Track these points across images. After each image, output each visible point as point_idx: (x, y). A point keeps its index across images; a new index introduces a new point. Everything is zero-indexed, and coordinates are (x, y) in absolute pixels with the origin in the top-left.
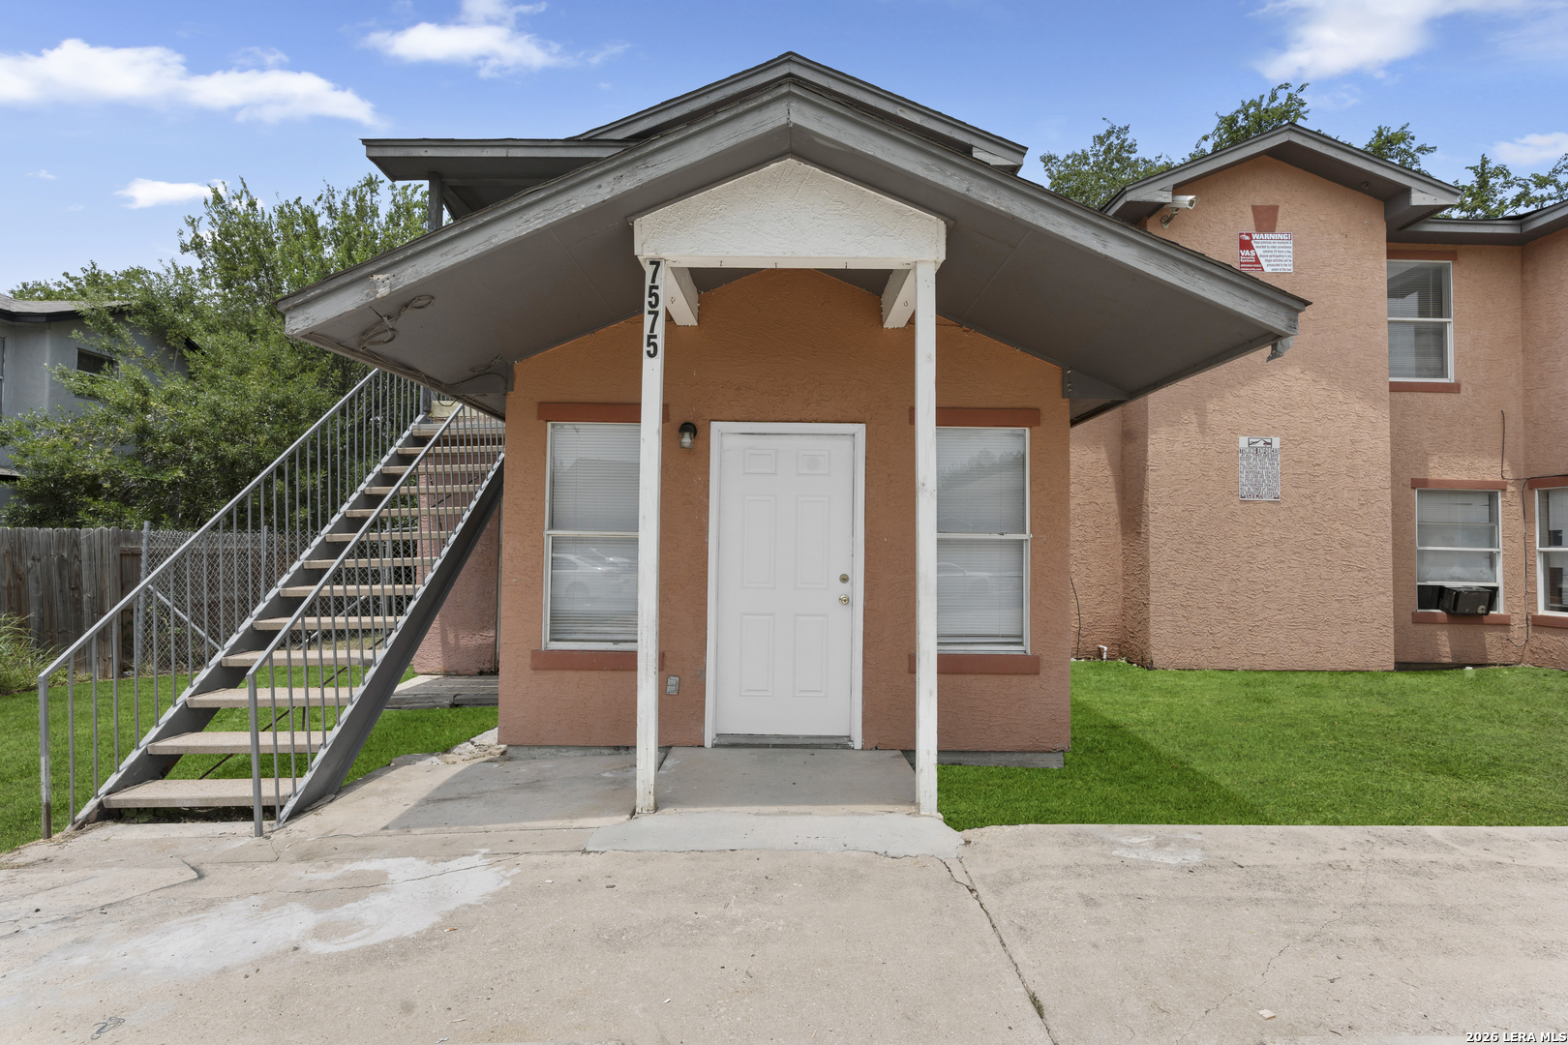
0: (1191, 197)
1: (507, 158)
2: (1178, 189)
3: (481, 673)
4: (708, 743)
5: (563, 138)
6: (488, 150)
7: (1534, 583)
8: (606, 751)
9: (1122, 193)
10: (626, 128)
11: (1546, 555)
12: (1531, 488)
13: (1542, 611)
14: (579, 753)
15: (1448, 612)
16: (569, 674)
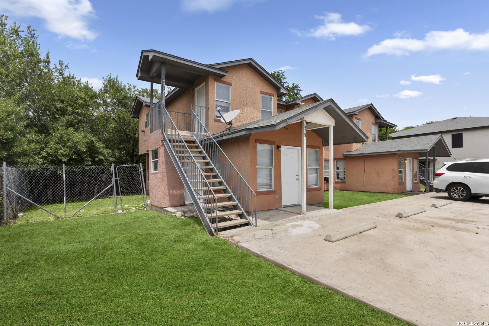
0: (304, 104)
1: (193, 66)
2: (302, 102)
3: (181, 206)
4: (282, 207)
5: (205, 64)
6: (188, 62)
7: (335, 176)
8: (266, 211)
9: (295, 101)
10: (219, 66)
11: (337, 171)
12: (335, 160)
13: (336, 181)
14: (262, 212)
15: (326, 181)
16: (261, 196)
